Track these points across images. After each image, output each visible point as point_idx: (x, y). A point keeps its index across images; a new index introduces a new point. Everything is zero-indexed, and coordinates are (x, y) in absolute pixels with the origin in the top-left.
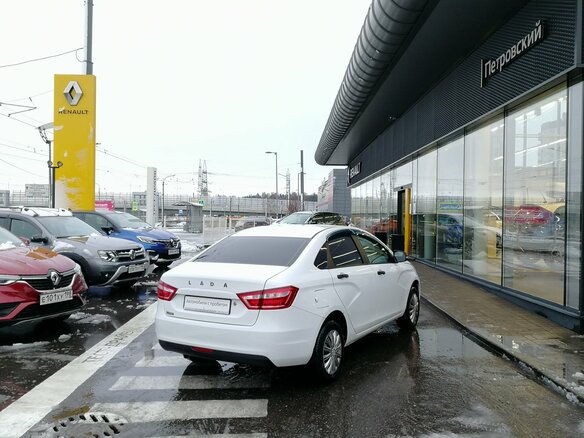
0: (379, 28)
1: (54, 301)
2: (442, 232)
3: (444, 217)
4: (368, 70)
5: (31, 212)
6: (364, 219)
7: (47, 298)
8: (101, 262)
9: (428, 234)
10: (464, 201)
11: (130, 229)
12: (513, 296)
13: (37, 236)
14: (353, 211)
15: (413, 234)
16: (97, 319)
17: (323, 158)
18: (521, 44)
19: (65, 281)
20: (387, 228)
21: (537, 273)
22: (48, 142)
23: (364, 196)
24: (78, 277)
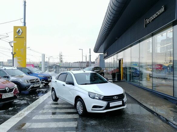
1: (7, 97)
2: (133, 73)
3: (133, 68)
4: (109, 23)
5: (3, 68)
6: (109, 69)
7: (5, 96)
8: (25, 84)
9: (128, 73)
10: (140, 63)
11: (36, 73)
12: (156, 93)
13: (5, 75)
14: (105, 66)
15: (124, 73)
16: (23, 102)
17: (96, 51)
18: (157, 13)
19: (11, 90)
20: (116, 71)
21: (162, 85)
22: (12, 47)
23: (109, 62)
24: (16, 89)
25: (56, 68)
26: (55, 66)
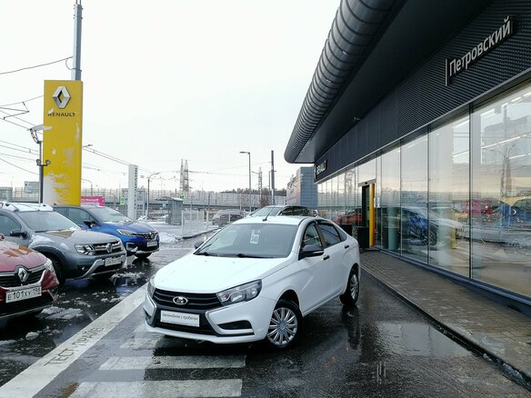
0: (342, 40)
1: (21, 298)
2: (406, 225)
4: (336, 72)
5: (12, 207)
6: (330, 212)
7: (13, 295)
8: (78, 256)
9: (391, 226)
10: (429, 195)
11: (111, 223)
13: (16, 230)
14: (320, 204)
15: (377, 227)
16: (70, 313)
17: (292, 157)
19: (33, 277)
20: (353, 219)
22: (39, 142)
24: (49, 272)
25: (169, 207)
26: (167, 202)
